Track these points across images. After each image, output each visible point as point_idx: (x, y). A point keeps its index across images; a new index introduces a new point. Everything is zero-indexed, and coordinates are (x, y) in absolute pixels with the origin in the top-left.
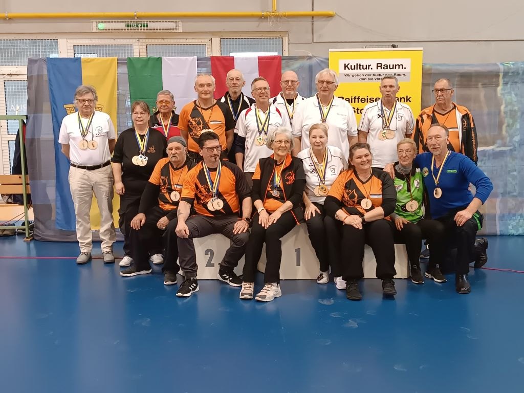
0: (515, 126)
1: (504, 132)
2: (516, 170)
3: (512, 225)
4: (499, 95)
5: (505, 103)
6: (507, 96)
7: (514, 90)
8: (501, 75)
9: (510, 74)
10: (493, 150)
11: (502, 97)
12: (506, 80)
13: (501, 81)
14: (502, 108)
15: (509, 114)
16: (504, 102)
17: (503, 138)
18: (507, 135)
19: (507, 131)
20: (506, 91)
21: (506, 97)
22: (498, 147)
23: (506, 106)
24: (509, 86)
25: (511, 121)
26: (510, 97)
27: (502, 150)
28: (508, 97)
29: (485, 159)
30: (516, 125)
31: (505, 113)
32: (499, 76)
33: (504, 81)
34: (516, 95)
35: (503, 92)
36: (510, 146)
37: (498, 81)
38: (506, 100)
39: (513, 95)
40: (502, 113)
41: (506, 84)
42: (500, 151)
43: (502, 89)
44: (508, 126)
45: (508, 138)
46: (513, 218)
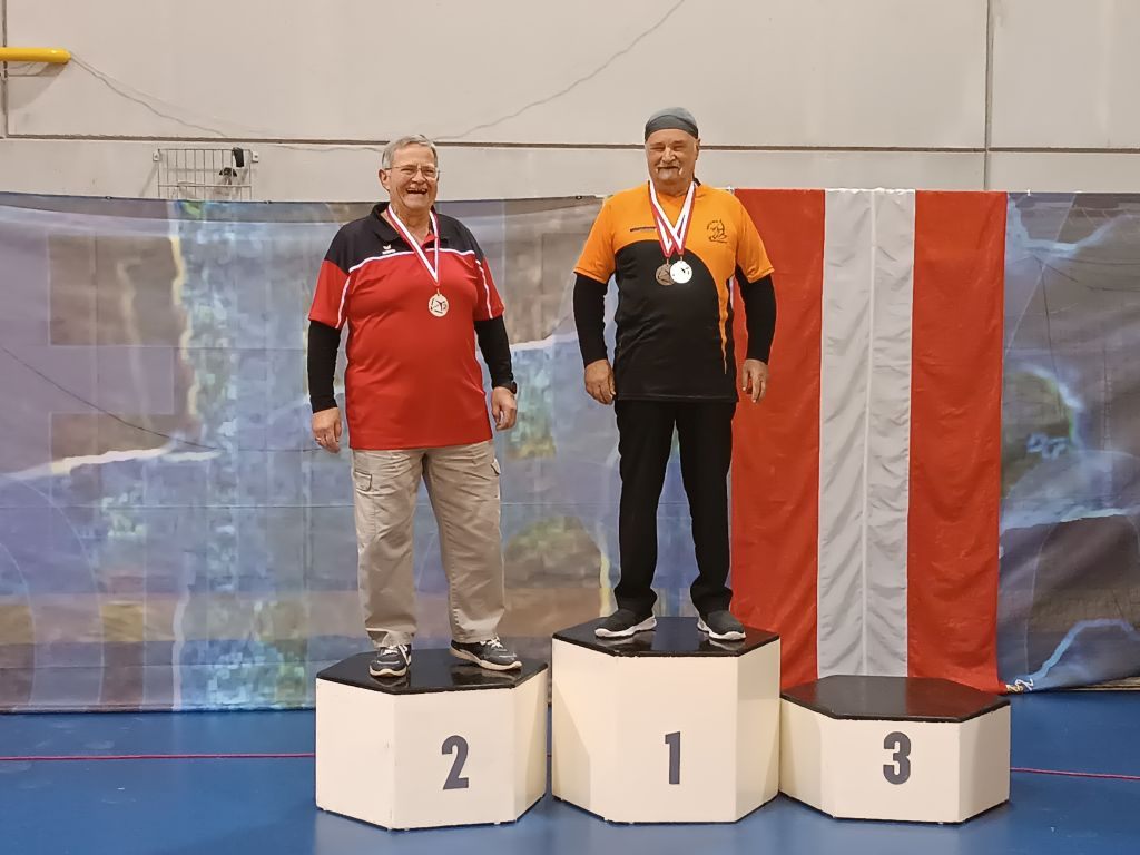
0: (223, 391)
1: (192, 410)
2: (229, 520)
3: (219, 680)
4: (177, 301)
5: (194, 327)
6: (201, 304)
7: (220, 289)
9: (200, 241)
10: (160, 459)
12: (195, 258)
13: (180, 262)
14: (185, 340)
15: (203, 356)
16: (190, 323)
17: (188, 426)
18: (201, 417)
19: (200, 407)
20: (197, 292)
21: (197, 307)
22: (176, 451)
23: (196, 336)
24: (205, 274)
25: (211, 379)
26: (205, 309)
27: (189, 461)
28: (201, 310)
29: (137, 485)
30: (227, 389)
31: (193, 354)
33: (189, 262)
34: (226, 303)
35: (189, 293)
36: (211, 449)
37: (171, 262)
38: (195, 317)
39: (217, 304)
40: (185, 355)
41: (196, 270)
42: (181, 462)
43: (185, 285)
44: (204, 390)
45: (205, 427)
46: (222, 657)
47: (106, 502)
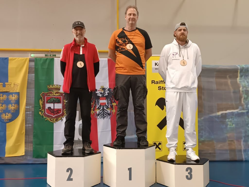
0: (248, 99)
1: (243, 102)
4: (238, 82)
7: (246, 80)
8: (239, 71)
9: (244, 71)
10: (237, 112)
11: (240, 83)
12: (241, 74)
13: (239, 75)
14: (241, 89)
15: (244, 92)
17: (242, 105)
18: (244, 104)
20: (242, 80)
21: (242, 83)
22: (240, 110)
23: (243, 88)
24: (243, 77)
25: (246, 96)
26: (244, 83)
27: (243, 112)
29: (233, 117)
31: (242, 91)
32: (237, 72)
33: (240, 75)
34: (247, 82)
35: (240, 80)
36: (246, 110)
37: (237, 75)
38: (242, 85)
40: (241, 92)
41: (241, 76)
42: (241, 112)
44: (245, 99)
45: (245, 106)
47: (227, 120)
